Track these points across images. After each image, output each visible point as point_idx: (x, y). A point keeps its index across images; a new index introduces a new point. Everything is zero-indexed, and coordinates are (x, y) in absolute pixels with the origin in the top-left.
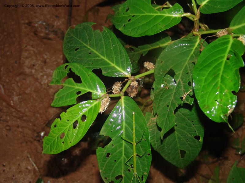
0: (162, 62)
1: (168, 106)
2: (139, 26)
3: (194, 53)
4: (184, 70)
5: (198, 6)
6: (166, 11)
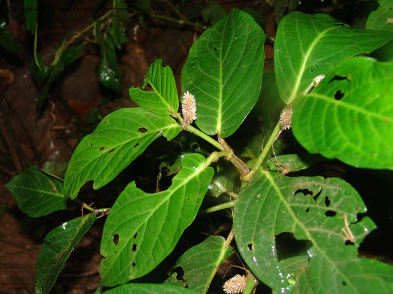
0: (250, 246)
1: (344, 283)
2: (159, 237)
3: (280, 185)
4: (296, 215)
5: (215, 137)
6: (179, 179)
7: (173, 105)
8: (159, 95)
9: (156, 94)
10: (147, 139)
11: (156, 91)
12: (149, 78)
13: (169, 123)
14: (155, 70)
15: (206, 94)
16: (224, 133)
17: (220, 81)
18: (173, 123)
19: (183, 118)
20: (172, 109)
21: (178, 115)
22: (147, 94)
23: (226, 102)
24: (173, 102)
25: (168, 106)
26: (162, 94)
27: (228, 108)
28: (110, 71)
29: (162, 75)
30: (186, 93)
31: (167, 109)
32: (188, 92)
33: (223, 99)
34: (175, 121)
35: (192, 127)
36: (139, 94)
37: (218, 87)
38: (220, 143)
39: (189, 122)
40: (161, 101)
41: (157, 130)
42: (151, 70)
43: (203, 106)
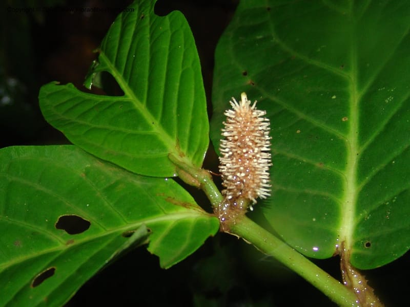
7: (186, 143)
8: (141, 107)
9: (129, 104)
10: (84, 258)
11: (129, 95)
12: (109, 56)
13: (171, 204)
14: (132, 29)
15: (301, 115)
16: (368, 252)
17: (351, 76)
18: (185, 205)
19: (220, 188)
20: (182, 155)
21: (203, 178)
22: (101, 104)
23: (372, 146)
24: (187, 131)
25: (170, 144)
26: (150, 106)
27: (382, 165)
28: (12, 82)
29: (154, 42)
30: (239, 100)
31: (164, 154)
32: (244, 97)
33: (363, 133)
34: (190, 198)
35: (251, 223)
36: (70, 105)
37: (344, 96)
38: (351, 287)
39: (242, 203)
40: (147, 127)
41: (125, 228)
42: (119, 30)
43: (292, 155)
